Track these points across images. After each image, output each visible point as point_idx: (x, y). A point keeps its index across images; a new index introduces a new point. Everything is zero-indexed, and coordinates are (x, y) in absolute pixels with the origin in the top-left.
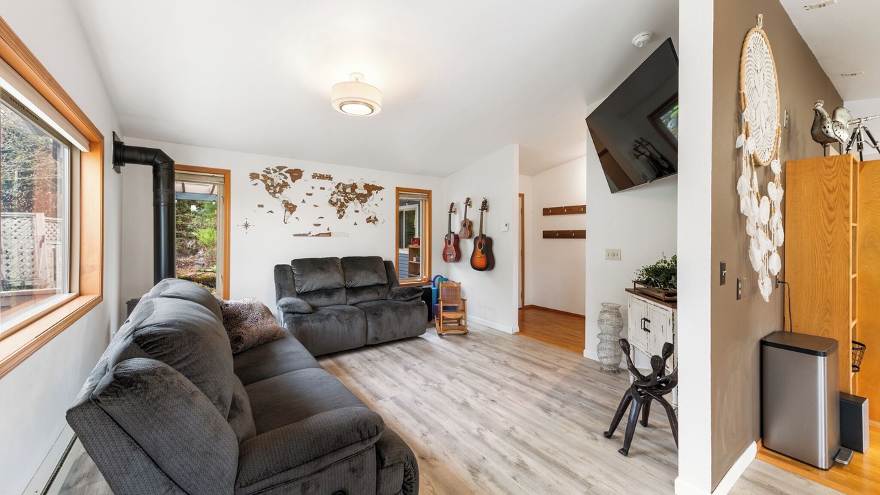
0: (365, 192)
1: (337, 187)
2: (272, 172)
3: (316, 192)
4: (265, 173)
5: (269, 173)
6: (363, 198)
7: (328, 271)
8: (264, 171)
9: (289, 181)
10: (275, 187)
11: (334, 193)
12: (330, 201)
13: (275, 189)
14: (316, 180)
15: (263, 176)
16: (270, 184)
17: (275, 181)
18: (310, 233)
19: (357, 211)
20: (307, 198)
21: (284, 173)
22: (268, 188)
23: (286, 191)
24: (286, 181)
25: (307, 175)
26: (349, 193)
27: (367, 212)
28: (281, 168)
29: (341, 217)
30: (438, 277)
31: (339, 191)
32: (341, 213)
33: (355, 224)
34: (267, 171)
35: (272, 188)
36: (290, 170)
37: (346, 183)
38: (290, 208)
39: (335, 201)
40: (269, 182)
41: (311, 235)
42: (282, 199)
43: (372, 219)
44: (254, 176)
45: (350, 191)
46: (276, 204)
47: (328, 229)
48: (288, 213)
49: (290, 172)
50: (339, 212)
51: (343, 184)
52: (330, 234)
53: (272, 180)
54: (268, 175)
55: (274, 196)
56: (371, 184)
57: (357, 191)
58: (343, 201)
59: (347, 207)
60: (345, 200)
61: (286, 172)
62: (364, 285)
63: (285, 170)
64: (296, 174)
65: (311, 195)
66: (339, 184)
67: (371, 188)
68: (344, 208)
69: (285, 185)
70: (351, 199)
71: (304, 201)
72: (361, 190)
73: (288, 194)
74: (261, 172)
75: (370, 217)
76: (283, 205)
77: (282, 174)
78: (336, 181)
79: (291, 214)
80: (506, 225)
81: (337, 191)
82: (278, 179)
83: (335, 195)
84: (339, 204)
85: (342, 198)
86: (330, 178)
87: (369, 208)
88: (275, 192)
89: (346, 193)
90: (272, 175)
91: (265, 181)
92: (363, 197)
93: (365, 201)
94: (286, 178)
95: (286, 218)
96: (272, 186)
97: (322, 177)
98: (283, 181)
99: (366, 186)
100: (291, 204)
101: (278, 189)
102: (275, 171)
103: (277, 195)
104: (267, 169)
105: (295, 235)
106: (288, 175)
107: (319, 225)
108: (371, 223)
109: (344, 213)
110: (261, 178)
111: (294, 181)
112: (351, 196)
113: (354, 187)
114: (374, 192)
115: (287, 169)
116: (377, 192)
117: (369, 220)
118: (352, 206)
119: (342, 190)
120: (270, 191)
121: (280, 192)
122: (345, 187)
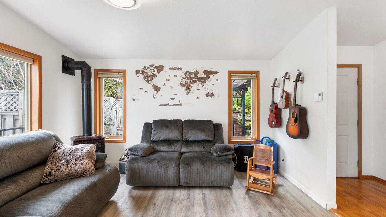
0: (205, 76)
1: (185, 74)
2: (147, 68)
3: (172, 78)
4: (143, 70)
5: (145, 69)
6: (203, 81)
7: (170, 129)
8: (143, 69)
9: (156, 73)
10: (148, 77)
11: (183, 78)
12: (181, 84)
13: (149, 78)
14: (172, 71)
15: (142, 71)
16: (146, 76)
17: (148, 73)
18: (168, 104)
19: (199, 89)
20: (166, 83)
21: (154, 69)
22: (145, 78)
23: (155, 79)
24: (154, 73)
25: (166, 69)
26: (193, 78)
27: (206, 89)
28: (151, 66)
29: (188, 93)
30: (265, 139)
31: (186, 77)
32: (188, 91)
33: (198, 98)
34: (144, 68)
35: (147, 78)
36: (156, 66)
37: (192, 71)
38: (157, 89)
39: (184, 83)
40: (145, 75)
41: (169, 105)
42: (152, 84)
43: (210, 94)
44: (137, 72)
45: (194, 76)
46: (149, 87)
47: (180, 102)
48: (156, 92)
49: (156, 67)
50: (186, 90)
51: (189, 72)
52: (180, 105)
53: (147, 73)
54: (144, 71)
55: (148, 83)
56: (209, 70)
57: (199, 76)
58: (189, 83)
59: (192, 87)
60: (190, 82)
61: (154, 68)
62: (195, 139)
63: (154, 67)
64: (160, 69)
65: (169, 80)
66: (187, 72)
67: (209, 73)
68: (190, 88)
69: (154, 75)
70: (195, 82)
71: (164, 85)
72: (201, 75)
73: (155, 81)
74: (141, 69)
75: (208, 93)
76: (153, 87)
77: (152, 69)
78: (184, 70)
79: (157, 92)
80: (320, 95)
81: (185, 77)
82: (149, 72)
83: (184, 80)
84: (186, 85)
85: (188, 81)
86: (180, 69)
87: (207, 87)
88: (148, 80)
89: (190, 77)
90: (147, 71)
91: (143, 74)
92: (203, 79)
93: (205, 82)
94: (154, 71)
95: (154, 95)
96: (147, 76)
97: (176, 69)
98: (153, 74)
99: (206, 72)
100: (157, 87)
101: (150, 78)
102: (148, 68)
103: (150, 82)
104: (144, 67)
105: (160, 105)
106: (155, 69)
107: (173, 99)
108: (209, 97)
109: (190, 91)
110: (141, 72)
111: (159, 73)
112: (195, 79)
113: (197, 73)
114: (211, 76)
115: (155, 66)
116: (213, 76)
117: (207, 95)
118: (195, 86)
119: (188, 76)
120: (146, 80)
121: (152, 79)
122: (190, 74)
